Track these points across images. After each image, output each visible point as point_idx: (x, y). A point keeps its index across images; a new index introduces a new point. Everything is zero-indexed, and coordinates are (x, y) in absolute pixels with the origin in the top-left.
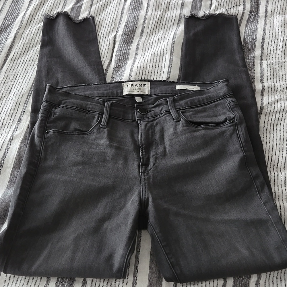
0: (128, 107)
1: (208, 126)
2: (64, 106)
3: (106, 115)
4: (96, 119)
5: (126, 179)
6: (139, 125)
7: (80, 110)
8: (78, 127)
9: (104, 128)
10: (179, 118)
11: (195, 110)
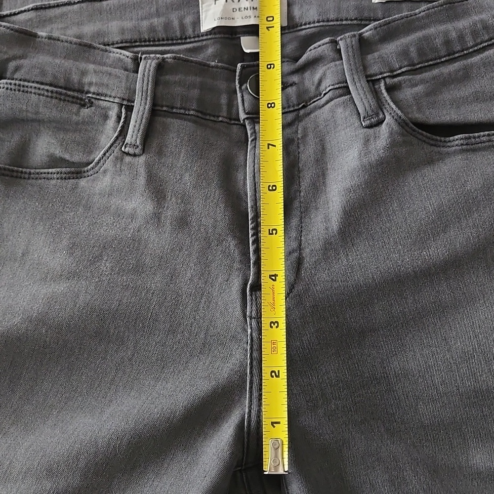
0: (215, 69)
2: (11, 84)
3: (142, 109)
5: (202, 336)
9: (135, 155)
10: (377, 114)
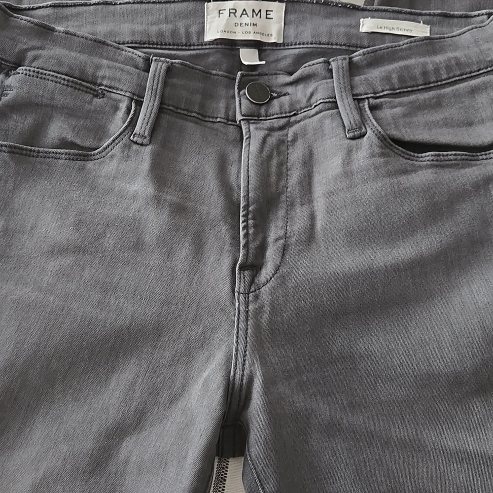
0: (216, 77)
1: (443, 155)
2: (30, 70)
3: (151, 104)
4: (121, 114)
5: (194, 308)
6: (245, 138)
7: (76, 83)
8: (70, 136)
9: (142, 145)
10: (360, 128)
11: (410, 103)
